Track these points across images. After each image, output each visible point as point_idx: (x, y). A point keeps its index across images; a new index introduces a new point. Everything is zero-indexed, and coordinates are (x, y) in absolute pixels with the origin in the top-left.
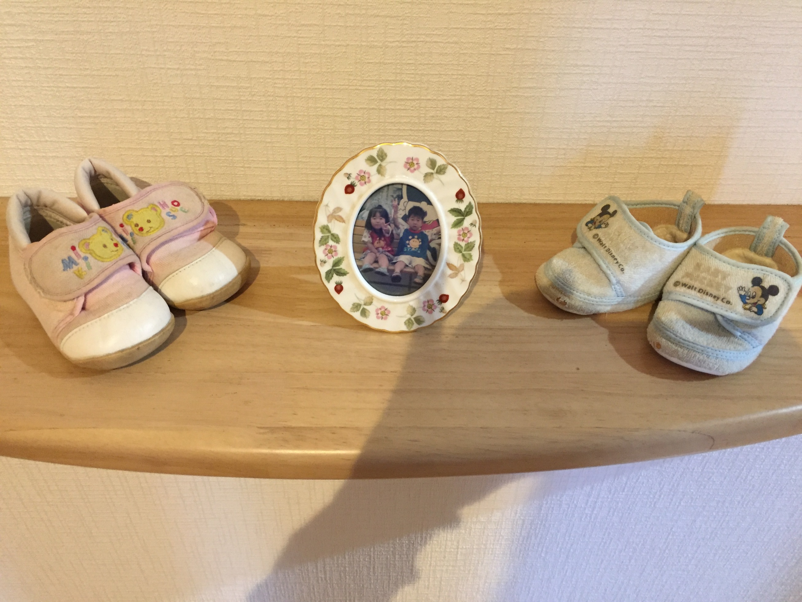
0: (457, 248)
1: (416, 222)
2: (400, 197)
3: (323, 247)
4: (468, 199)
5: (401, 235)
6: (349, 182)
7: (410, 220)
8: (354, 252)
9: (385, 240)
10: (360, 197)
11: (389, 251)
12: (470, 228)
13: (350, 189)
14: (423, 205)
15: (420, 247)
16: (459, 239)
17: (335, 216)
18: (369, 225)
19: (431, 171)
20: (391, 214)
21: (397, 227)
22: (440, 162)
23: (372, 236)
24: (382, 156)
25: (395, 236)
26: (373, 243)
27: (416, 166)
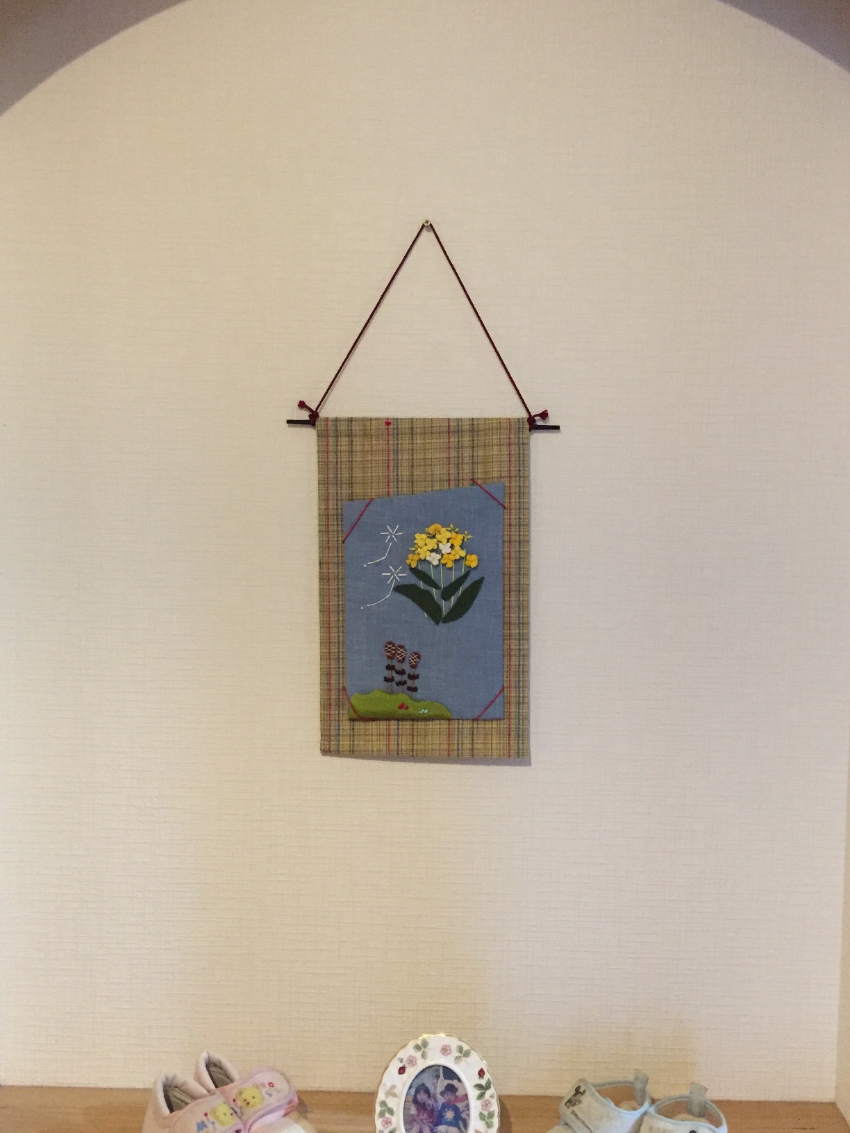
0: (482, 1117)
1: (449, 1096)
2: (438, 1077)
3: (381, 1119)
4: (487, 1076)
5: (439, 1108)
6: (401, 1065)
7: (446, 1096)
8: (405, 1124)
9: (427, 1112)
10: (409, 1077)
11: (430, 1122)
12: (490, 1099)
13: (402, 1070)
14: (455, 1082)
15: (454, 1117)
16: (483, 1109)
17: (391, 1093)
18: (415, 1101)
19: (460, 1055)
20: (432, 1091)
21: (436, 1101)
22: (466, 1047)
23: (417, 1109)
24: (425, 1044)
25: (435, 1109)
26: (418, 1116)
27: (449, 1051)
